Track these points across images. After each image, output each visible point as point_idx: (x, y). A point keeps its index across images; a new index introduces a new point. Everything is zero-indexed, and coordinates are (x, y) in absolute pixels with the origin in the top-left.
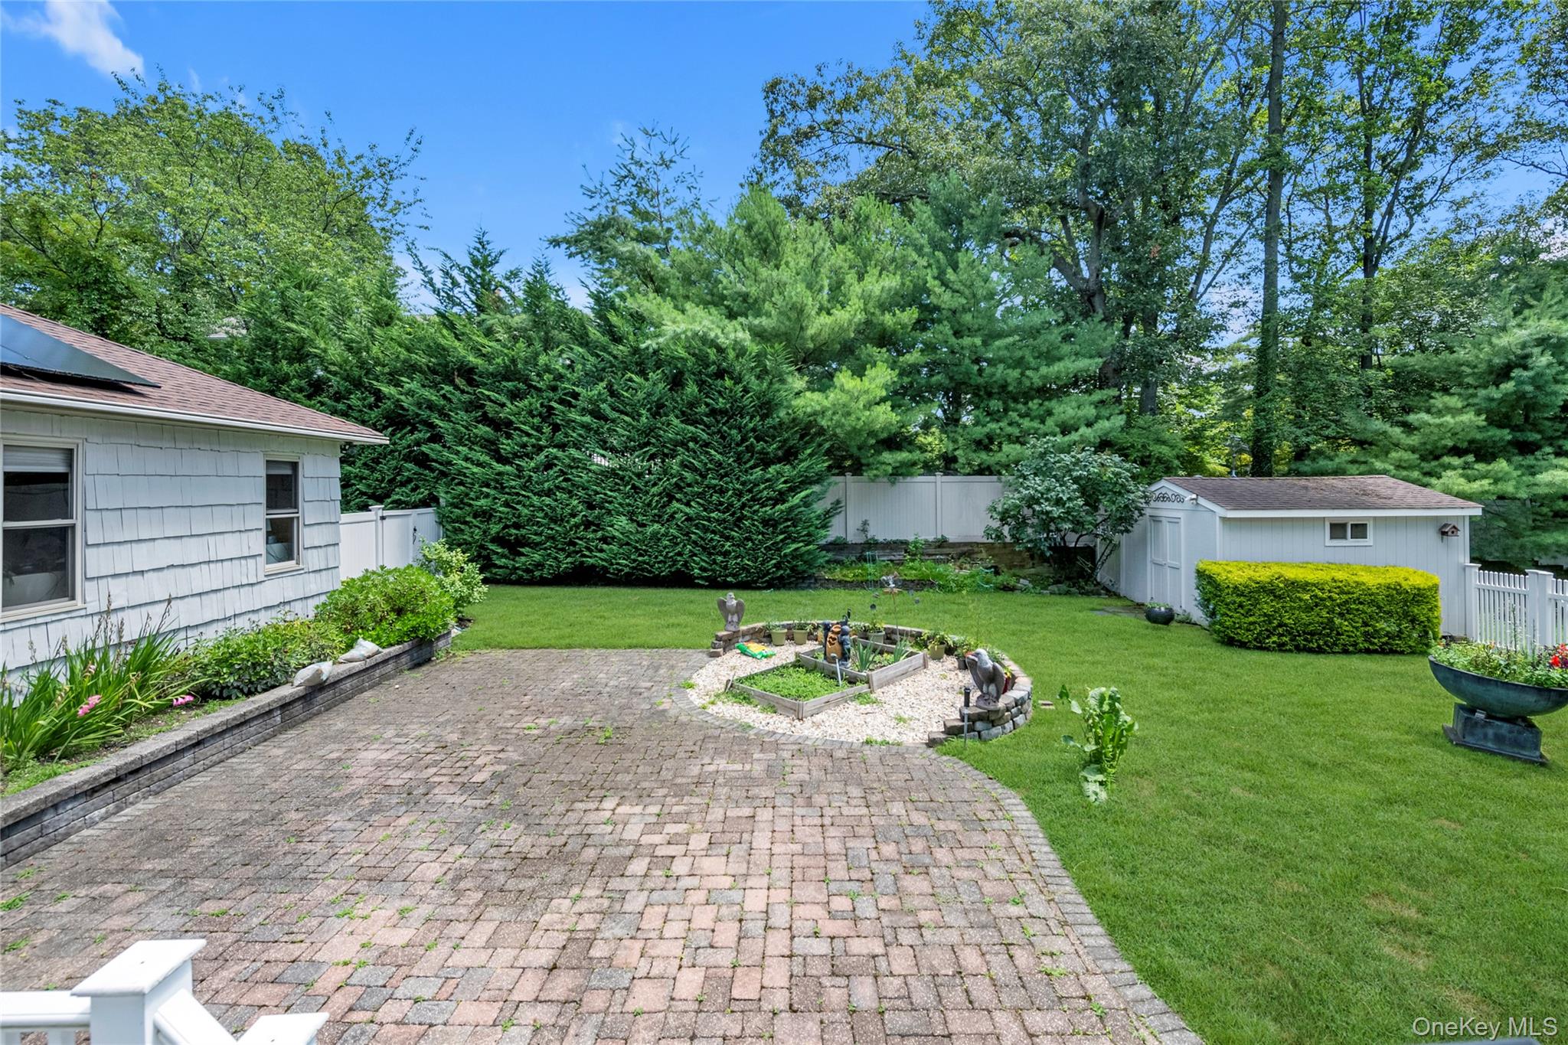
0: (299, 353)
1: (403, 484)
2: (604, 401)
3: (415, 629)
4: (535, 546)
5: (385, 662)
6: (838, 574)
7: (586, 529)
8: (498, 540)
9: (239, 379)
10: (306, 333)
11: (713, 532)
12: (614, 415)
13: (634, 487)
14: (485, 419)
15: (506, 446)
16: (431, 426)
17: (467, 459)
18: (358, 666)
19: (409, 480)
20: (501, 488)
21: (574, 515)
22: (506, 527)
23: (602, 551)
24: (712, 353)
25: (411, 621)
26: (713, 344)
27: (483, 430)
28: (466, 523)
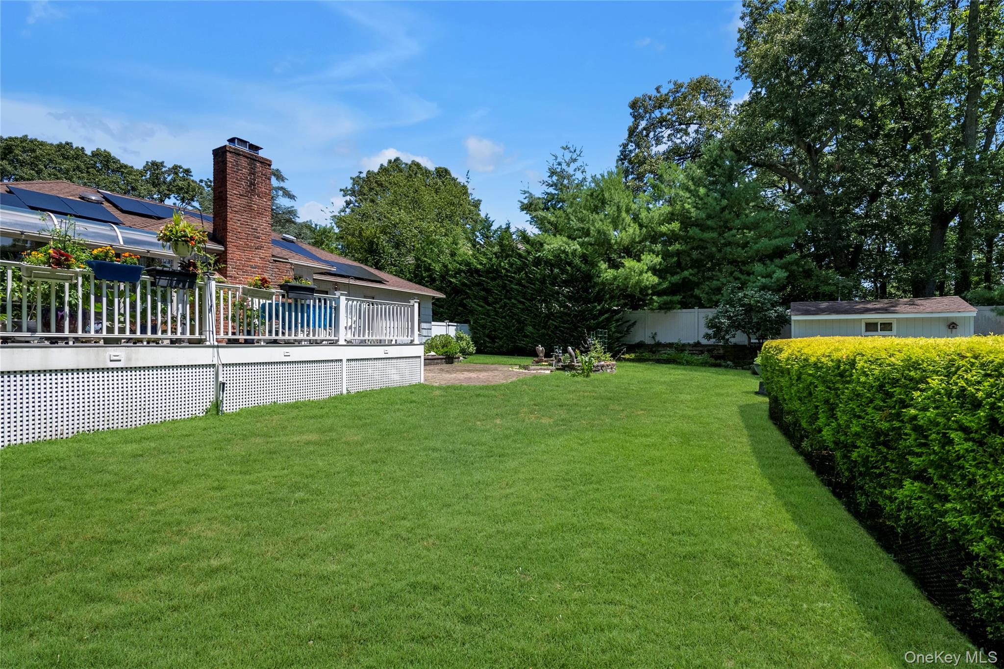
0: (428, 269)
1: (458, 315)
2: (523, 279)
3: (447, 352)
4: (501, 339)
5: (438, 359)
6: (627, 356)
7: (518, 332)
8: (488, 336)
9: (410, 280)
10: (429, 261)
11: (567, 334)
12: (528, 285)
13: (535, 314)
14: (484, 289)
15: (490, 299)
16: (467, 293)
17: (478, 305)
18: (430, 357)
19: (460, 313)
20: (489, 316)
21: (514, 326)
22: (491, 331)
23: (524, 341)
24: (563, 256)
25: (445, 349)
26: (564, 252)
27: (483, 293)
28: (478, 330)
